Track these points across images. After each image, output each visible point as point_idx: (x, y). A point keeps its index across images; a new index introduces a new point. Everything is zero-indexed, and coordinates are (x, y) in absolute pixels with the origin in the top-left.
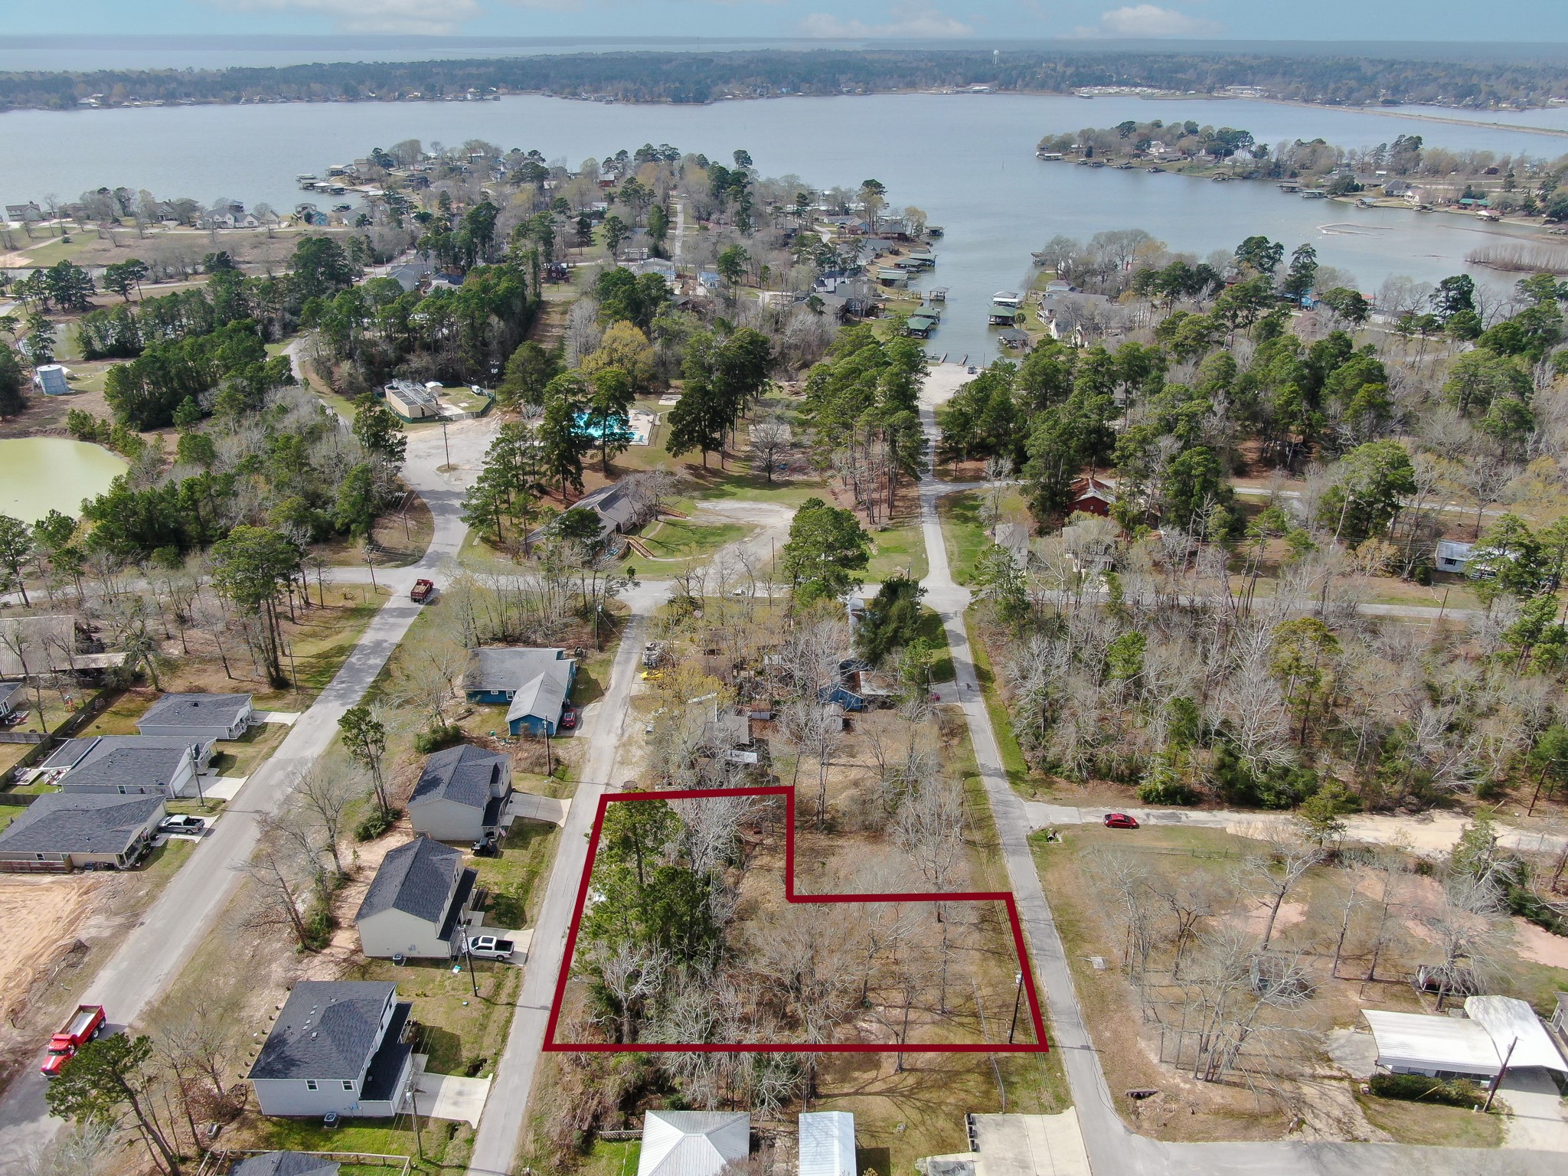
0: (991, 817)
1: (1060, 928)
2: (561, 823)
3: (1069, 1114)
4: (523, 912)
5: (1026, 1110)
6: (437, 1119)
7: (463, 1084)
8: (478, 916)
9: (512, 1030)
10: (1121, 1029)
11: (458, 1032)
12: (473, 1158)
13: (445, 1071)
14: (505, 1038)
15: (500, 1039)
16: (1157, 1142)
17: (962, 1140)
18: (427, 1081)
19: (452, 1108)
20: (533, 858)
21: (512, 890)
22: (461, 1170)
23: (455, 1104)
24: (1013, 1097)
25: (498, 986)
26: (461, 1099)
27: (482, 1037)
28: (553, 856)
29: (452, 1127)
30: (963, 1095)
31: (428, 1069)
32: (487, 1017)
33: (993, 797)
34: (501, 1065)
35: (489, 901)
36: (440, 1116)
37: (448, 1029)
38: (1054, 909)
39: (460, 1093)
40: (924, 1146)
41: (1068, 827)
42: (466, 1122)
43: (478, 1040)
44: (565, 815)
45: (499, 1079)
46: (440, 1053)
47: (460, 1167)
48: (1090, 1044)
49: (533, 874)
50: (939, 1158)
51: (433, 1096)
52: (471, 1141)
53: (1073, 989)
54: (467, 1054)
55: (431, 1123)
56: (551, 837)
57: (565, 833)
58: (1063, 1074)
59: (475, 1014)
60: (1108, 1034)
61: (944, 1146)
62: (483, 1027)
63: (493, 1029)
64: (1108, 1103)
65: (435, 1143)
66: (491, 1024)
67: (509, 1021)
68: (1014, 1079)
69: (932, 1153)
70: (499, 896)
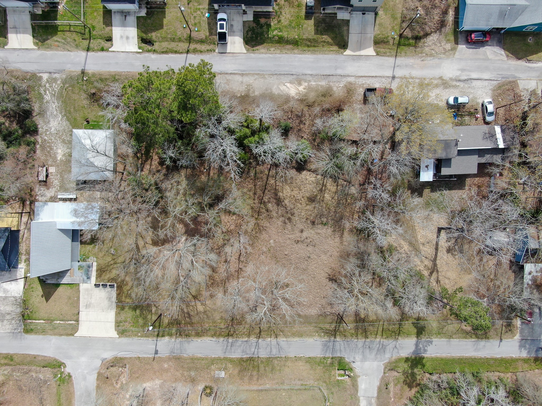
0: (366, 337)
1: (251, 359)
2: (348, 52)
3: (114, 334)
4: (262, 43)
5: (117, 314)
6: (112, 30)
7: (133, 38)
8: (250, 17)
9: (171, 55)
10: (169, 374)
11: (165, 28)
12: (93, 53)
13: (139, 27)
14: (166, 52)
15: (165, 50)
16: (97, 371)
17: (103, 280)
18: (132, 20)
19: (118, 36)
20: (309, 40)
21: (275, 33)
22: (86, 49)
23: (122, 37)
24: (127, 309)
25: (202, 42)
26: (124, 39)
27: (167, 41)
28: (314, 52)
29: (109, 39)
30: (130, 284)
31: (138, 18)
32: (180, 40)
33: (390, 343)
34: (147, 54)
35: (263, 21)
36: (113, 32)
37: (165, 21)
38: (269, 360)
39: (127, 38)
40: (101, 262)
41: (355, 386)
42: (112, 45)
43: (164, 39)
44: (358, 53)
45: (138, 55)
46: (149, 21)
47: (88, 48)
48: (158, 355)
49: (295, 43)
50: (95, 268)
51: (124, 25)
52: (102, 50)
53: (200, 355)
54: (153, 35)
55: (109, 28)
56: (335, 48)
57: (340, 57)
58: (139, 336)
59: (179, 33)
60: (166, 366)
61: (101, 271)
62: (173, 40)
63: (173, 45)
64: (121, 354)
65: (100, 33)
66: (176, 43)
67: (176, 52)
68: (138, 312)
69: (98, 265)
70: (269, 26)
